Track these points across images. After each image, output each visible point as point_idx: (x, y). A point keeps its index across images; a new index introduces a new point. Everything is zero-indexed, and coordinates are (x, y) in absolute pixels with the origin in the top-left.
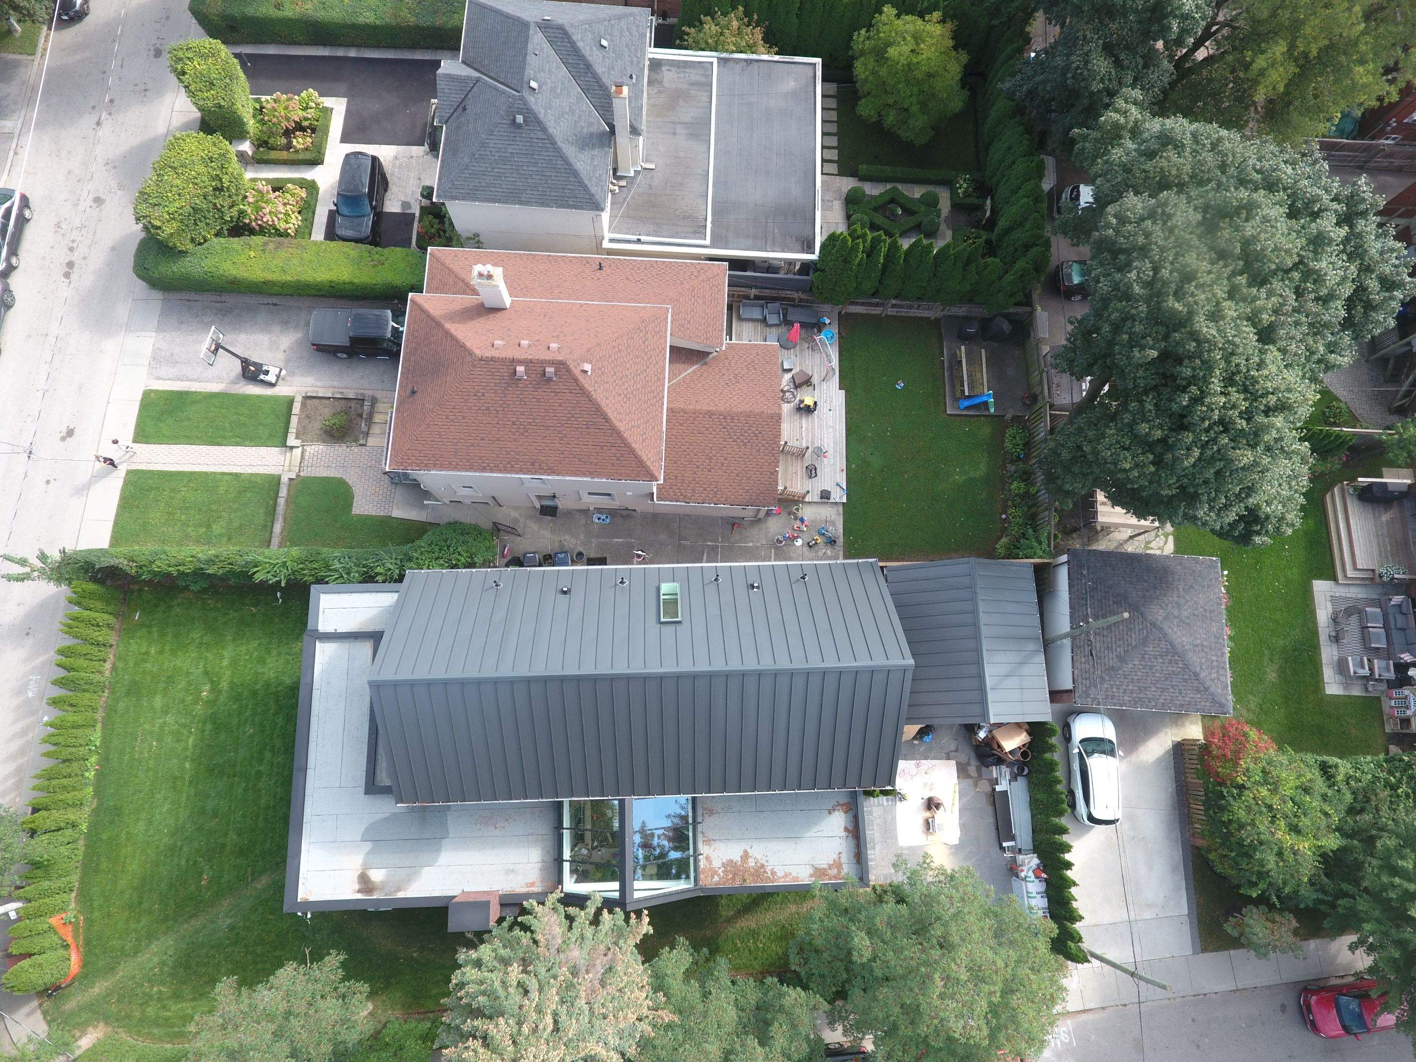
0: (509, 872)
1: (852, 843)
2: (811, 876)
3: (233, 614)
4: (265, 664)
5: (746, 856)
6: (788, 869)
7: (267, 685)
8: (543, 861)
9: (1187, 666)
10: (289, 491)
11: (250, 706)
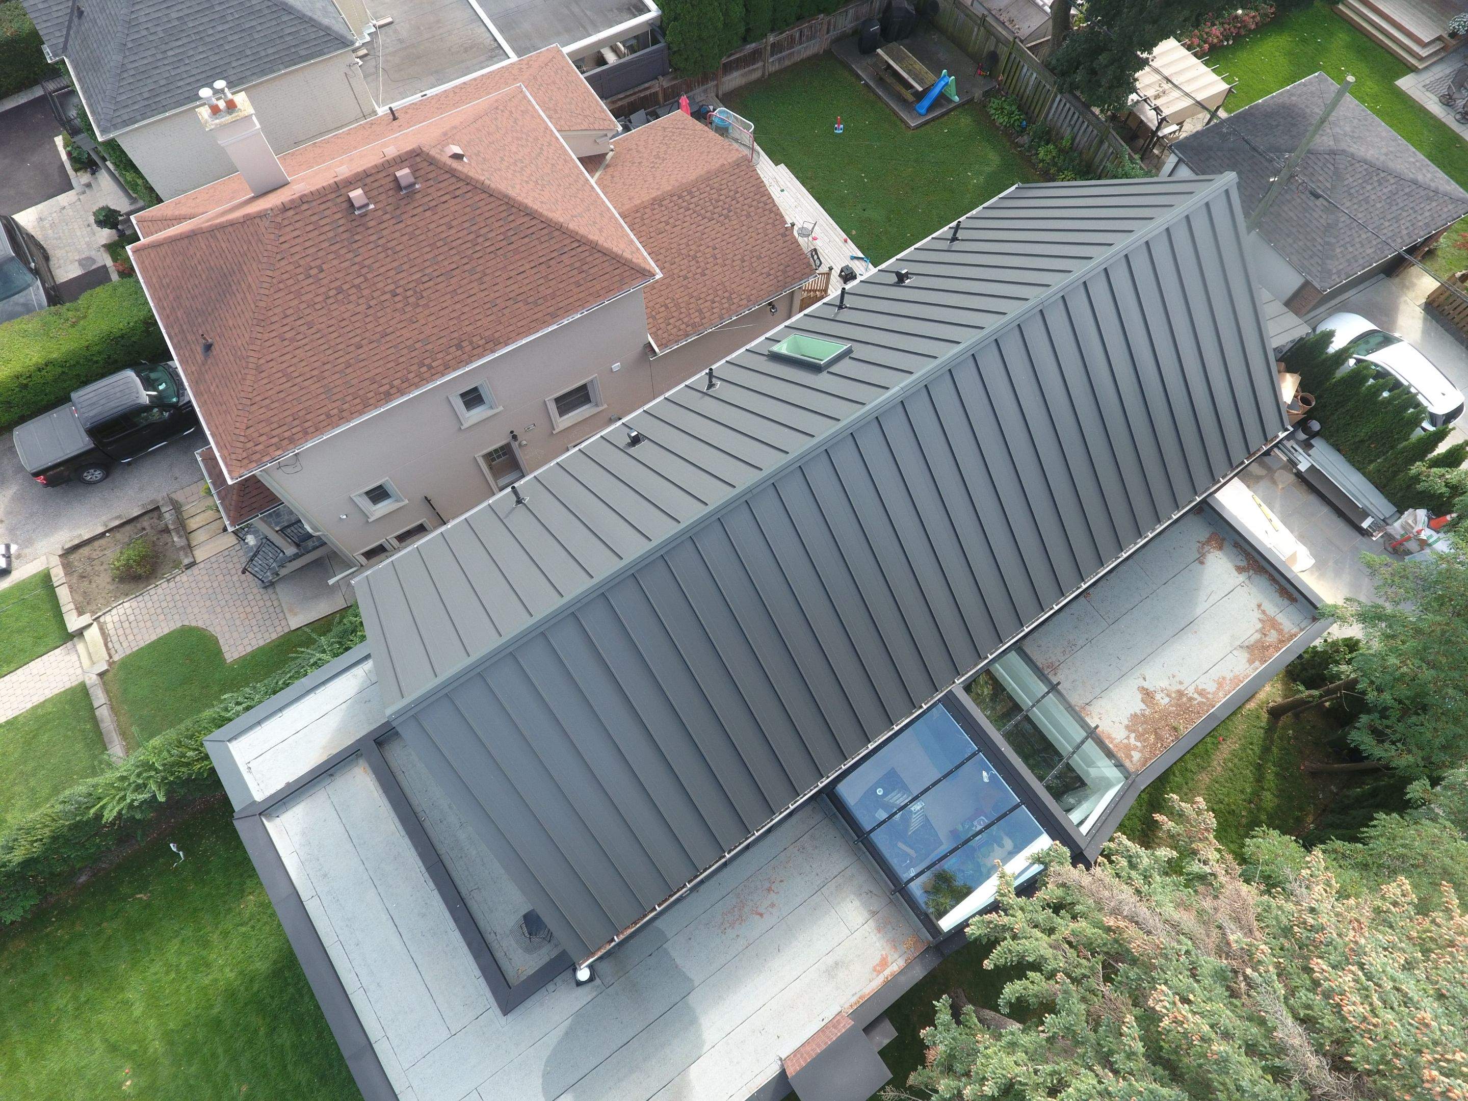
0: (832, 970)
1: (1262, 581)
2: (1251, 662)
3: (109, 927)
4: (208, 965)
5: (1148, 695)
6: (1215, 673)
7: (231, 995)
8: (874, 913)
9: (1399, 178)
10: (107, 692)
11: (220, 1051)
